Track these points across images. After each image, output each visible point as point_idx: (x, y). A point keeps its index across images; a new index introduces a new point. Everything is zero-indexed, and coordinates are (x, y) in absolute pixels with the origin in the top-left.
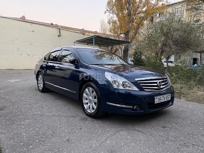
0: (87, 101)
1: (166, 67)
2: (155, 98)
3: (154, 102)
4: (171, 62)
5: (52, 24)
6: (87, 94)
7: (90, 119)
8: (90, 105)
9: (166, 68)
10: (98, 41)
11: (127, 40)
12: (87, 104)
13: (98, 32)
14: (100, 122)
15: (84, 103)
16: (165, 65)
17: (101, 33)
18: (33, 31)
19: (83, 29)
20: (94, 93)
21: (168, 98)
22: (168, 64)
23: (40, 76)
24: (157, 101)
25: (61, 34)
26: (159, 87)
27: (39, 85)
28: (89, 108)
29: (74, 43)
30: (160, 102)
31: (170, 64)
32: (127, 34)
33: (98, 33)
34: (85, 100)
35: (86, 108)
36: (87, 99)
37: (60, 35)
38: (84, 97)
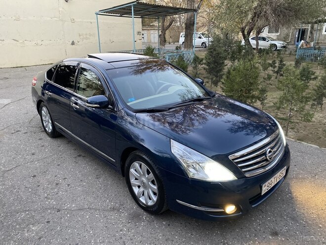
0: (138, 183)
1: (255, 47)
2: (263, 186)
4: (264, 39)
6: (135, 170)
7: (145, 215)
8: (143, 192)
9: (254, 49)
11: (191, 7)
12: (139, 187)
14: (164, 223)
15: (132, 185)
16: (254, 44)
20: (151, 174)
21: (282, 175)
22: (258, 43)
23: (44, 109)
27: (45, 124)
28: (143, 195)
29: (97, 14)
31: (261, 42)
34: (132, 179)
35: (136, 193)
36: (136, 179)
38: (132, 175)
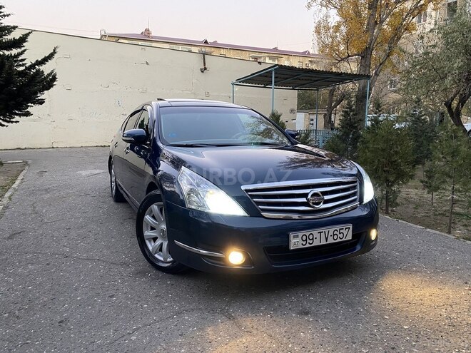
0: (153, 234)
2: (292, 235)
3: (288, 245)
5: (206, 42)
6: (153, 217)
8: (162, 244)
10: (287, 78)
11: (364, 71)
12: (155, 239)
13: (311, 53)
15: (145, 238)
17: (317, 55)
18: (147, 63)
19: (275, 49)
21: (341, 236)
24: (296, 242)
25: (206, 66)
26: (310, 206)
28: (161, 250)
29: (233, 84)
30: (308, 245)
32: (365, 55)
33: (313, 54)
34: (147, 230)
35: (151, 248)
36: (152, 229)
37: (205, 69)
38: (147, 224)
